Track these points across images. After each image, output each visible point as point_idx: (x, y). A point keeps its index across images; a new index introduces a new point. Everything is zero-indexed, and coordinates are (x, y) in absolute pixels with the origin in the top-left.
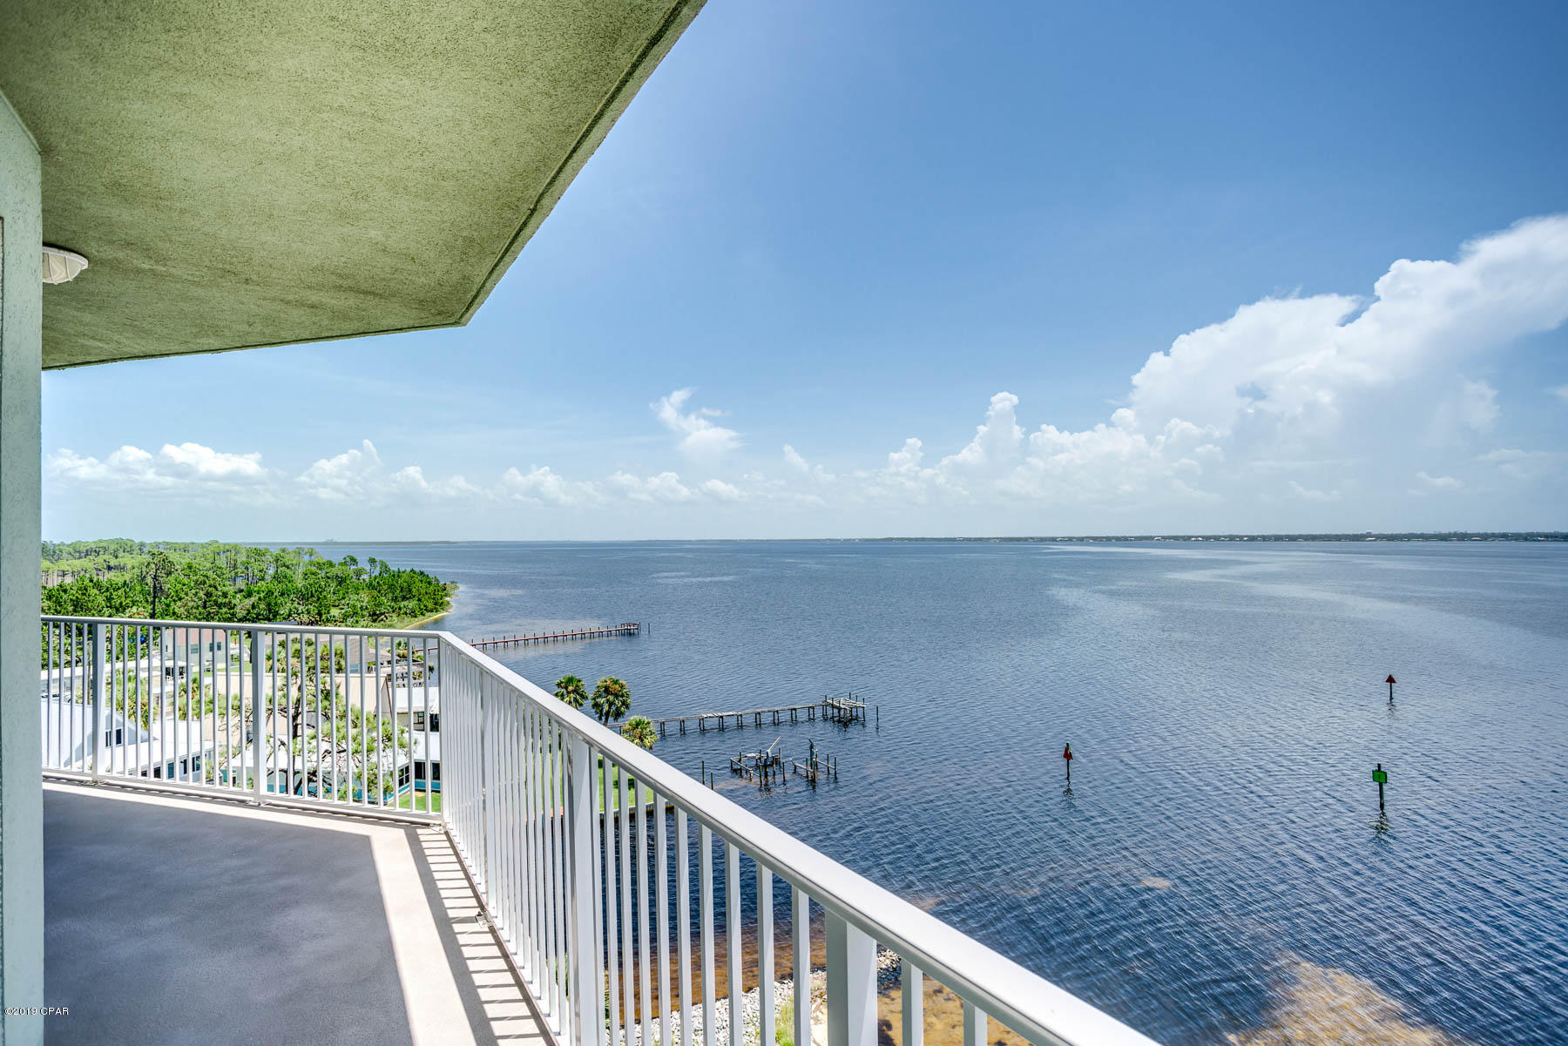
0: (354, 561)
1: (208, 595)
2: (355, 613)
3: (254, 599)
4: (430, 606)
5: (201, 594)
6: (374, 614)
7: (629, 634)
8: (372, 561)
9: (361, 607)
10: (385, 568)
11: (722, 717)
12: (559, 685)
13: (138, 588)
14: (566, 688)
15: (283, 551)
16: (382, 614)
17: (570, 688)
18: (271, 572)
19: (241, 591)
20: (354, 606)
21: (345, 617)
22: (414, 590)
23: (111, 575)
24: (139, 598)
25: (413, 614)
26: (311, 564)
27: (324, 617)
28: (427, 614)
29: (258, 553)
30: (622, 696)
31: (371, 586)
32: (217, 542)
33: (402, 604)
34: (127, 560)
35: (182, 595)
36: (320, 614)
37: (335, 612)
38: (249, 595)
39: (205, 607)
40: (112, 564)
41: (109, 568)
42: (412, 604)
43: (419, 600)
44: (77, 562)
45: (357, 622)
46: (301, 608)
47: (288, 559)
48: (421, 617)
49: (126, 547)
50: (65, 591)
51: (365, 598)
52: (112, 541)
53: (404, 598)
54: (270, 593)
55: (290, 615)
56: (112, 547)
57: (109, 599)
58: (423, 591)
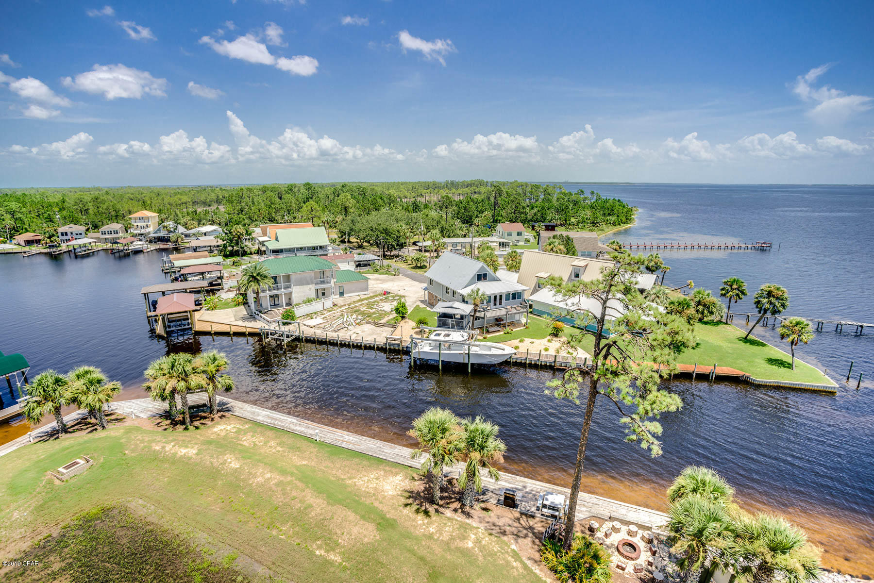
0: (582, 192)
1: (516, 207)
2: (583, 222)
3: (535, 210)
4: (624, 220)
5: (513, 207)
6: (593, 223)
7: (762, 250)
8: (592, 193)
9: (587, 218)
10: (598, 198)
12: (726, 283)
13: (487, 202)
14: (731, 286)
15: (548, 186)
16: (597, 223)
17: (735, 286)
18: (542, 197)
19: (528, 206)
20: (583, 217)
21: (578, 223)
22: (615, 210)
23: (476, 196)
24: (488, 207)
25: (614, 224)
26: (561, 193)
27: (568, 222)
28: (622, 225)
29: (537, 187)
30: (782, 300)
31: (592, 207)
32: (517, 181)
33: (609, 218)
34: (483, 189)
35: (505, 206)
36: (566, 220)
37: (573, 220)
38: (532, 208)
39: (515, 214)
40: (476, 191)
41: (475, 193)
42: (614, 218)
43: (618, 216)
44: (464, 190)
45: (584, 226)
46: (557, 217)
47: (551, 190)
48: (619, 226)
49: (480, 183)
50: (461, 203)
51: (588, 213)
52: (475, 181)
53: (609, 214)
54: (543, 208)
55: (551, 220)
56: (476, 183)
57: (477, 207)
58: (620, 211)
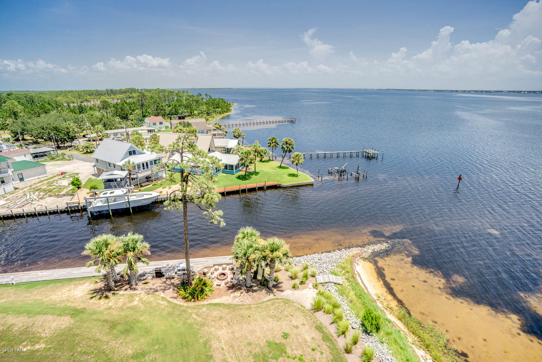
0: (200, 95)
1: (157, 106)
2: (202, 113)
3: (171, 108)
4: (225, 110)
5: (155, 106)
6: (208, 113)
7: (292, 122)
8: (206, 95)
9: (204, 111)
10: (211, 98)
11: (325, 153)
12: (270, 140)
13: (138, 104)
14: (272, 141)
15: (179, 91)
16: (210, 113)
17: (273, 141)
18: (176, 98)
19: (167, 105)
20: (201, 110)
21: (199, 114)
22: (220, 105)
23: (130, 100)
24: (139, 107)
25: (220, 113)
26: (188, 96)
27: (192, 114)
28: (225, 113)
29: (171, 92)
30: (292, 145)
31: (206, 103)
32: (159, 89)
33: (217, 109)
34: (135, 95)
35: (150, 106)
36: (191, 113)
37: (196, 112)
38: (169, 106)
39: (157, 110)
40: (130, 96)
42: (220, 110)
43: (222, 108)
44: (120, 95)
45: (203, 115)
46: (185, 111)
47: (181, 94)
48: (223, 114)
49: (133, 90)
50: (118, 105)
51: (204, 108)
52: (129, 89)
53: (217, 108)
54: (175, 106)
55: (182, 113)
56: (130, 91)
57: (130, 107)
58: (223, 105)
